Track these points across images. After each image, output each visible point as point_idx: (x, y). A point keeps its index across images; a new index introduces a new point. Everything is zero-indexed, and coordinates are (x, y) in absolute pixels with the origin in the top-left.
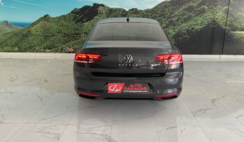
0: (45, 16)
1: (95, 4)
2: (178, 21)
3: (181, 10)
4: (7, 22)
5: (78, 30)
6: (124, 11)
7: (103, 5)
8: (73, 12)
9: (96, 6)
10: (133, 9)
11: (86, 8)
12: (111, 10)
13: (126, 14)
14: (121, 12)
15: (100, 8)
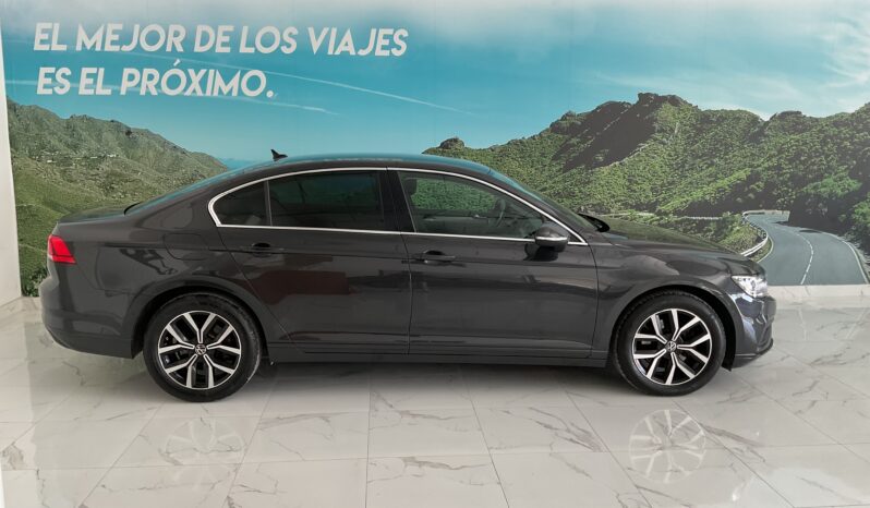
0: (445, 145)
1: (644, 97)
5: (571, 195)
6: (755, 119)
7: (674, 100)
8: (555, 127)
9: (649, 102)
10: (784, 115)
11: (611, 110)
12: (706, 120)
13: (761, 133)
14: (742, 124)
15: (666, 112)
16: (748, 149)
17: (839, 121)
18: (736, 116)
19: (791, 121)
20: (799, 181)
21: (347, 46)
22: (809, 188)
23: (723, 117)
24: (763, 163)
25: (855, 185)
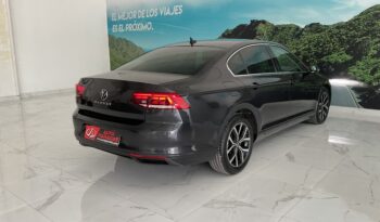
1: (252, 22)
6: (298, 28)
7: (264, 22)
9: (255, 23)
10: (311, 25)
11: (241, 28)
12: (276, 29)
13: (301, 33)
14: (292, 30)
15: (261, 27)
16: (295, 41)
17: (339, 26)
18: (290, 27)
19: (315, 28)
20: (319, 56)
22: (324, 59)
23: (284, 28)
24: (302, 47)
25: (349, 57)
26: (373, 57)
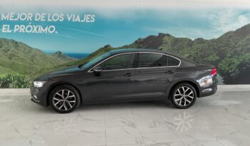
0: (106, 47)
1: (160, 34)
2: (241, 50)
3: (245, 40)
4: (60, 53)
6: (190, 40)
7: (168, 35)
8: (136, 42)
9: (162, 36)
10: (198, 39)
11: (151, 38)
12: (177, 40)
13: (192, 44)
14: (187, 42)
15: (166, 38)
16: (189, 48)
17: (213, 41)
18: (185, 39)
19: (200, 41)
20: (203, 57)
21: (78, 19)
22: (205, 59)
23: (182, 40)
24: (193, 52)
25: (218, 58)
26: (229, 57)
